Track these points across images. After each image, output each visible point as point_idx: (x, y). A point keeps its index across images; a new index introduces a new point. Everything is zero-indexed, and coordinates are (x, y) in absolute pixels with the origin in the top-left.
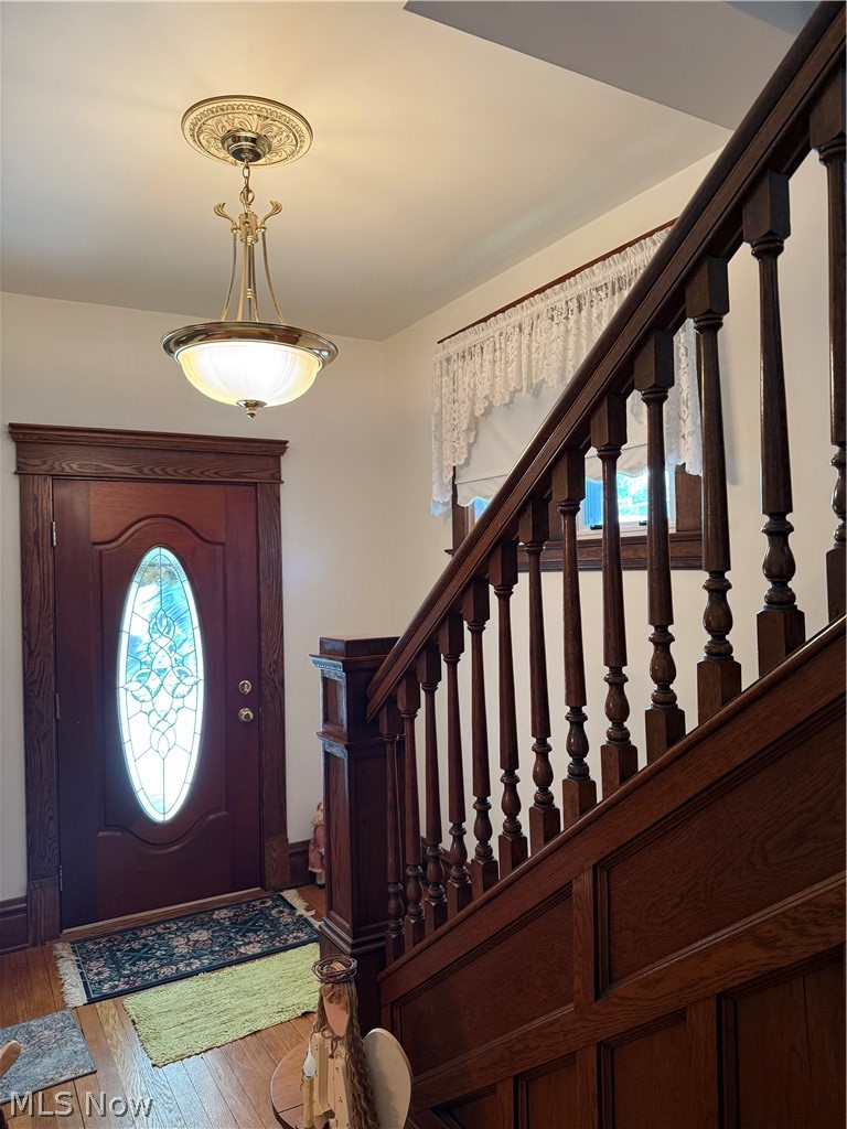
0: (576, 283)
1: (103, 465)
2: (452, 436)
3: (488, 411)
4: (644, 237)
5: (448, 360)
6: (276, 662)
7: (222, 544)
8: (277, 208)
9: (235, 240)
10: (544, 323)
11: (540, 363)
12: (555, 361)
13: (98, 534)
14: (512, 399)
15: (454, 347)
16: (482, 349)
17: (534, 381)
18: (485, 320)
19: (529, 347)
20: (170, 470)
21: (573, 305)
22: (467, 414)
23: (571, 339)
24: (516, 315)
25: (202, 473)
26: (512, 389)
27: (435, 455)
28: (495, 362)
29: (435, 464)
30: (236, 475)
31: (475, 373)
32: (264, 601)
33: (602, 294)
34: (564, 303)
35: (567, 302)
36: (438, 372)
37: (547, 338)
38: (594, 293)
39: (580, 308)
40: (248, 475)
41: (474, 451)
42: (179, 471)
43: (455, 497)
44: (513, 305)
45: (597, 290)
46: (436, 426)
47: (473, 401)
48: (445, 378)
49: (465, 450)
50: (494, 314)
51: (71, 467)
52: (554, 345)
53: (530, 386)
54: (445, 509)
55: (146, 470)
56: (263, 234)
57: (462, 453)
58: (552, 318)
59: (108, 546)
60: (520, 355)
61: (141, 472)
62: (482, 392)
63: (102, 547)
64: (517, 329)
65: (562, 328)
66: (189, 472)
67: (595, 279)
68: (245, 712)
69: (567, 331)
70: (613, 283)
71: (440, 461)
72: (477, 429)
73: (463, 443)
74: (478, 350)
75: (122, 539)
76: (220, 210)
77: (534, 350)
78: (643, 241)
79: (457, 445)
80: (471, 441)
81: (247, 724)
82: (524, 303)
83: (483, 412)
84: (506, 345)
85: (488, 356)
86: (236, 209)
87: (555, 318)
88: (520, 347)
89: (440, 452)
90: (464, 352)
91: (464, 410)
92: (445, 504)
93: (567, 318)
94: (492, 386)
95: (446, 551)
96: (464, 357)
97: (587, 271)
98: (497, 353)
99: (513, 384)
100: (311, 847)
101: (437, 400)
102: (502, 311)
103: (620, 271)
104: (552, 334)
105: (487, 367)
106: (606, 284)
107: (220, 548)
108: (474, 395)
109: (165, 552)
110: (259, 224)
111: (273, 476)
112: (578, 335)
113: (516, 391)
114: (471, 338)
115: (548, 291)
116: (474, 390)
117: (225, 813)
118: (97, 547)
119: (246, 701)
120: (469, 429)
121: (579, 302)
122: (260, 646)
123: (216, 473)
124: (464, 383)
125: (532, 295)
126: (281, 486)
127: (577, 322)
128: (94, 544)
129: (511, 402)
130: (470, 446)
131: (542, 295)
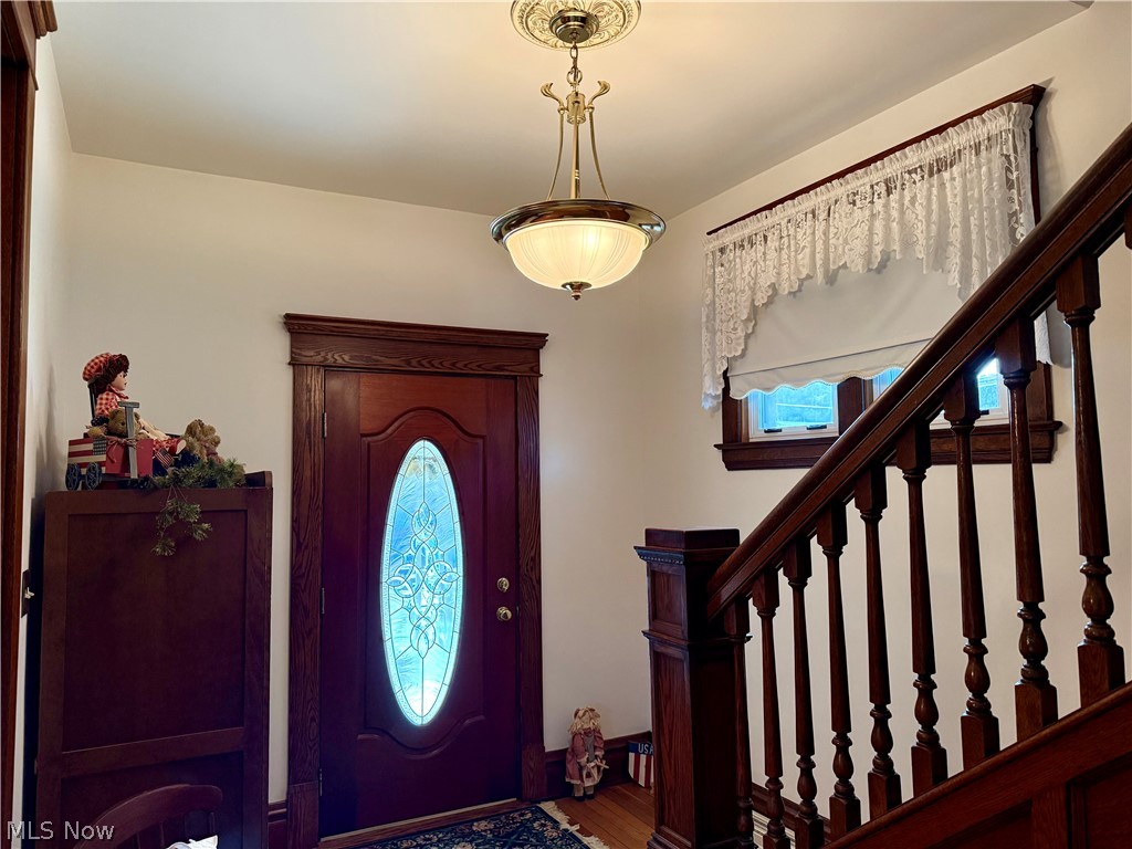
0: (884, 167)
1: (375, 357)
2: (728, 327)
3: (771, 301)
4: (971, 115)
5: (722, 250)
6: (533, 559)
7: (483, 437)
8: (605, 88)
9: (562, 121)
10: (844, 208)
11: (840, 249)
12: (859, 246)
13: (367, 425)
14: (800, 286)
15: (729, 237)
16: (765, 237)
17: (832, 267)
18: (770, 207)
19: (826, 233)
20: (436, 363)
21: (882, 189)
22: (748, 304)
23: (879, 225)
24: (807, 202)
25: (466, 365)
26: (803, 276)
27: (705, 346)
28: (781, 249)
29: (706, 356)
30: (498, 368)
31: (755, 262)
32: (522, 496)
33: (917, 177)
34: (868, 187)
35: (872, 187)
36: (710, 262)
37: (848, 223)
38: (907, 176)
39: (889, 192)
40: (510, 368)
41: (751, 342)
42: (444, 364)
43: (726, 390)
44: (806, 190)
45: (910, 172)
46: (708, 317)
47: (753, 290)
48: (719, 269)
49: (742, 341)
50: (782, 201)
51: (343, 359)
52: (857, 231)
53: (827, 271)
54: (715, 402)
55: (414, 362)
56: (591, 115)
57: (739, 344)
58: (854, 203)
59: (375, 438)
60: (813, 242)
61: (409, 364)
62: (765, 281)
63: (369, 439)
64: (810, 216)
65: (867, 213)
66: (453, 364)
67: (907, 162)
68: (503, 611)
69: (873, 216)
70: (931, 166)
71: (713, 352)
72: (755, 319)
73: (740, 333)
74: (760, 238)
75: (389, 431)
76: (547, 92)
77: (831, 235)
78: (969, 121)
79: (733, 336)
80: (750, 331)
81: (505, 623)
82: (818, 189)
83: (766, 300)
84: (796, 232)
85: (773, 243)
86: (563, 90)
87: (858, 202)
88: (814, 233)
89: (713, 343)
90: (742, 241)
91: (744, 300)
92: (716, 397)
93: (872, 202)
94: (778, 274)
95: (715, 446)
96: (743, 246)
97: (898, 154)
98: (785, 240)
99: (804, 272)
100: (569, 757)
101: (709, 291)
102: (792, 197)
103: (940, 153)
104: (854, 219)
105: (772, 254)
106: (920, 167)
107: (480, 441)
108: (755, 284)
109: (428, 444)
110: (586, 105)
111: (532, 369)
112: (888, 219)
113: (809, 277)
114: (750, 227)
115: (849, 176)
116: (755, 279)
117: (482, 717)
118: (364, 439)
119: (505, 599)
120: (748, 320)
121: (887, 186)
122: (518, 542)
123: (479, 366)
124: (743, 271)
125: (830, 179)
126: (540, 379)
127: (886, 206)
128: (363, 435)
129: (800, 290)
130: (747, 337)
131: (841, 180)
